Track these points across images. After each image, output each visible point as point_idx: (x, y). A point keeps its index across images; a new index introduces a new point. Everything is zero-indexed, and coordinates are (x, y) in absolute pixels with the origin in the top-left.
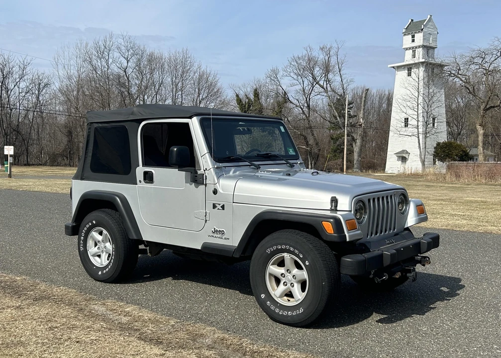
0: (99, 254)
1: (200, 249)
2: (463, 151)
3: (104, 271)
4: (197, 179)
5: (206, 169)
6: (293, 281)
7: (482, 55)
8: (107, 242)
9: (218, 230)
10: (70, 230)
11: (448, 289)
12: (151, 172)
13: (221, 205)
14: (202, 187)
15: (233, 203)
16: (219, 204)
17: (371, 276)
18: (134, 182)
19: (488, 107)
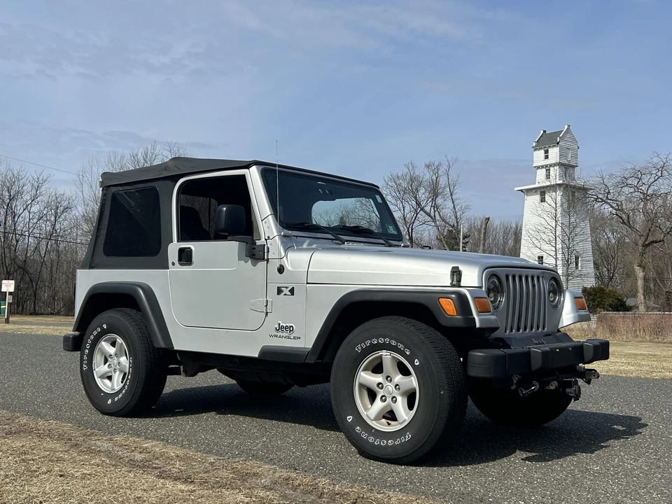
0: (110, 374)
1: (257, 356)
2: (618, 299)
3: (116, 399)
4: (255, 254)
5: (268, 237)
6: (396, 393)
7: (638, 174)
8: (122, 356)
9: (285, 325)
10: (70, 343)
11: (623, 427)
12: (190, 248)
13: (289, 289)
14: (262, 264)
15: (307, 283)
16: (287, 288)
17: (513, 387)
18: (164, 265)
19: (647, 243)
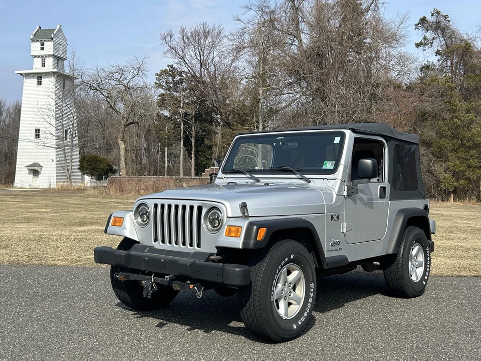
2: (108, 165)
19: (128, 123)
